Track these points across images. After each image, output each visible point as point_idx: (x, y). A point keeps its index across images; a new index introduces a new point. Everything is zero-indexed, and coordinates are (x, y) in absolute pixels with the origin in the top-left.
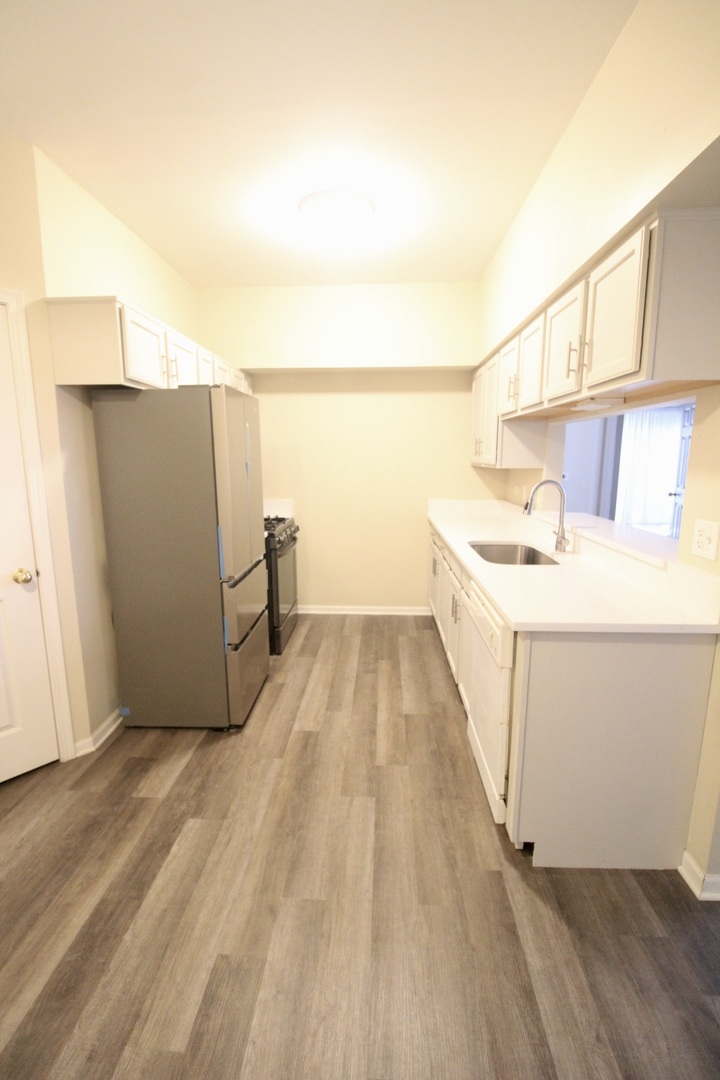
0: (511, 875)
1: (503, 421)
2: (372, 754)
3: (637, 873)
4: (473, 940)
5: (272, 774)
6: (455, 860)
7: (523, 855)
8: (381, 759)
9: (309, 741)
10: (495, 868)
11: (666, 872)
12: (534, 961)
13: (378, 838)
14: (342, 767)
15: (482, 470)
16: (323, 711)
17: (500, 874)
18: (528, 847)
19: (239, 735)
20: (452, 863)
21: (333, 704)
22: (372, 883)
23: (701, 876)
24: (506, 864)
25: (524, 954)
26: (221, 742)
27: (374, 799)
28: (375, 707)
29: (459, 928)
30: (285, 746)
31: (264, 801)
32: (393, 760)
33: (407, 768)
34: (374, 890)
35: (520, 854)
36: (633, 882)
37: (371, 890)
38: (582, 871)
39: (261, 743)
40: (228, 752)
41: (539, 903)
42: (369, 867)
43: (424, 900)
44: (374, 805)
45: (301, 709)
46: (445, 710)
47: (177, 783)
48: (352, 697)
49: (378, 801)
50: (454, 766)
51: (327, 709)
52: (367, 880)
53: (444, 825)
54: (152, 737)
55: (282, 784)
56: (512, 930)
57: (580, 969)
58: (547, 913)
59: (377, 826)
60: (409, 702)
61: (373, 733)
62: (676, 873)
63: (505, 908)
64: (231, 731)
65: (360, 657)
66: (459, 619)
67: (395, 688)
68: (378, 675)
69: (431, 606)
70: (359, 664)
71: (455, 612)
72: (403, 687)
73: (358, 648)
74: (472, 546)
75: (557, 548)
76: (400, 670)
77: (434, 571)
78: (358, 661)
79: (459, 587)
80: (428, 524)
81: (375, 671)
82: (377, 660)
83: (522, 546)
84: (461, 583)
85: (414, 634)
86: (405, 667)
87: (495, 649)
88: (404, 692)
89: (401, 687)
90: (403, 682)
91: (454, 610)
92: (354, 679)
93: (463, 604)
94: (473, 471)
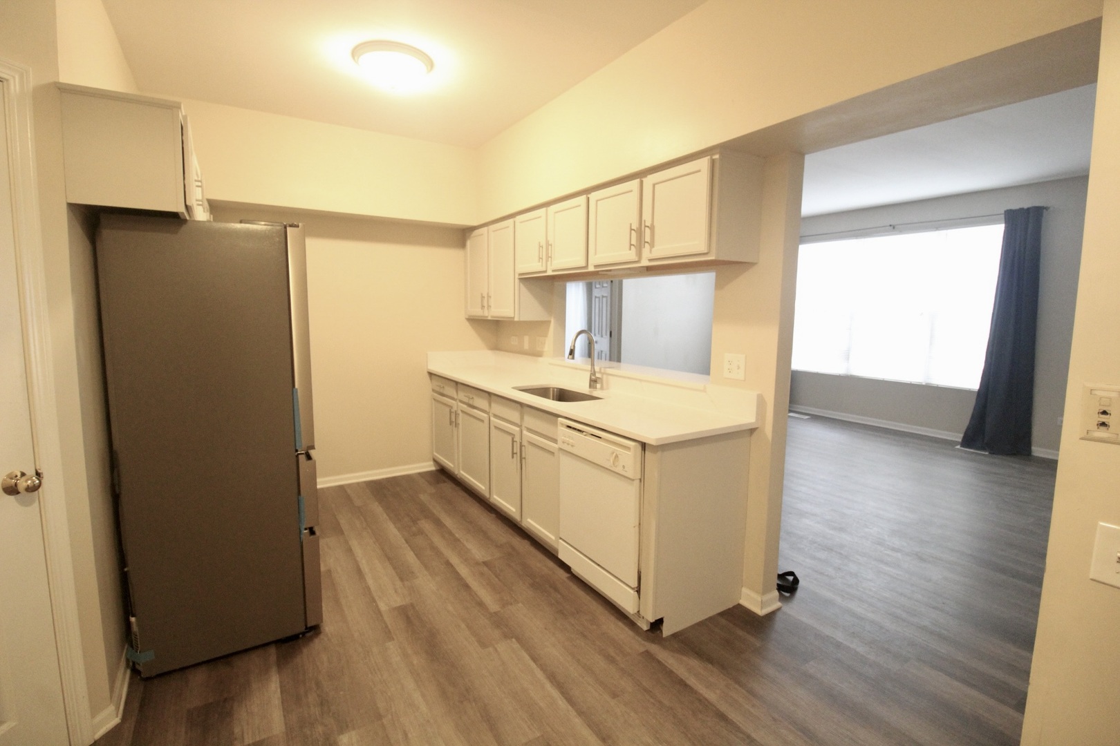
0: (654, 648)
1: (520, 279)
2: (481, 604)
3: (722, 614)
4: (666, 702)
5: (396, 658)
6: (612, 657)
7: (653, 633)
8: (493, 606)
9: (410, 616)
10: (642, 649)
11: (734, 607)
12: (711, 695)
13: (543, 668)
14: (463, 626)
15: (476, 321)
16: (399, 583)
17: (647, 652)
18: (657, 625)
19: (322, 636)
20: (611, 660)
21: (404, 574)
22: (566, 703)
23: (759, 599)
24: (646, 643)
25: (701, 695)
26: (305, 651)
27: (514, 640)
28: (448, 564)
29: (652, 700)
30: (387, 627)
31: (410, 684)
32: (504, 604)
33: (520, 605)
34: (573, 707)
35: (650, 633)
36: (723, 621)
37: (570, 708)
38: (693, 627)
39: (356, 635)
40: (324, 657)
41: (685, 658)
42: (555, 693)
43: (614, 695)
44: (518, 645)
45: (373, 588)
46: (513, 548)
47: (286, 711)
48: (418, 562)
49: (519, 640)
50: (556, 590)
51: (402, 579)
52: (562, 703)
53: (584, 636)
54: (198, 678)
55: (415, 662)
56: (683, 684)
57: (737, 686)
58: (694, 663)
59: (534, 659)
60: (478, 552)
61: (467, 587)
62: (739, 606)
63: (670, 673)
64: (308, 635)
65: (394, 523)
66: (525, 458)
67: (454, 542)
68: (427, 536)
69: (438, 460)
70: (399, 530)
71: (516, 453)
72: (461, 540)
73: (385, 515)
74: (520, 390)
75: (590, 386)
76: (445, 525)
77: (451, 423)
78: (396, 527)
79: (518, 429)
80: (427, 376)
81: (421, 532)
82: (415, 521)
83: (554, 388)
84: (521, 426)
85: (432, 490)
86: (448, 521)
87: (624, 467)
88: (465, 543)
89: (459, 540)
90: (457, 536)
91: (515, 451)
92: (407, 545)
93: (530, 443)
94: (467, 324)
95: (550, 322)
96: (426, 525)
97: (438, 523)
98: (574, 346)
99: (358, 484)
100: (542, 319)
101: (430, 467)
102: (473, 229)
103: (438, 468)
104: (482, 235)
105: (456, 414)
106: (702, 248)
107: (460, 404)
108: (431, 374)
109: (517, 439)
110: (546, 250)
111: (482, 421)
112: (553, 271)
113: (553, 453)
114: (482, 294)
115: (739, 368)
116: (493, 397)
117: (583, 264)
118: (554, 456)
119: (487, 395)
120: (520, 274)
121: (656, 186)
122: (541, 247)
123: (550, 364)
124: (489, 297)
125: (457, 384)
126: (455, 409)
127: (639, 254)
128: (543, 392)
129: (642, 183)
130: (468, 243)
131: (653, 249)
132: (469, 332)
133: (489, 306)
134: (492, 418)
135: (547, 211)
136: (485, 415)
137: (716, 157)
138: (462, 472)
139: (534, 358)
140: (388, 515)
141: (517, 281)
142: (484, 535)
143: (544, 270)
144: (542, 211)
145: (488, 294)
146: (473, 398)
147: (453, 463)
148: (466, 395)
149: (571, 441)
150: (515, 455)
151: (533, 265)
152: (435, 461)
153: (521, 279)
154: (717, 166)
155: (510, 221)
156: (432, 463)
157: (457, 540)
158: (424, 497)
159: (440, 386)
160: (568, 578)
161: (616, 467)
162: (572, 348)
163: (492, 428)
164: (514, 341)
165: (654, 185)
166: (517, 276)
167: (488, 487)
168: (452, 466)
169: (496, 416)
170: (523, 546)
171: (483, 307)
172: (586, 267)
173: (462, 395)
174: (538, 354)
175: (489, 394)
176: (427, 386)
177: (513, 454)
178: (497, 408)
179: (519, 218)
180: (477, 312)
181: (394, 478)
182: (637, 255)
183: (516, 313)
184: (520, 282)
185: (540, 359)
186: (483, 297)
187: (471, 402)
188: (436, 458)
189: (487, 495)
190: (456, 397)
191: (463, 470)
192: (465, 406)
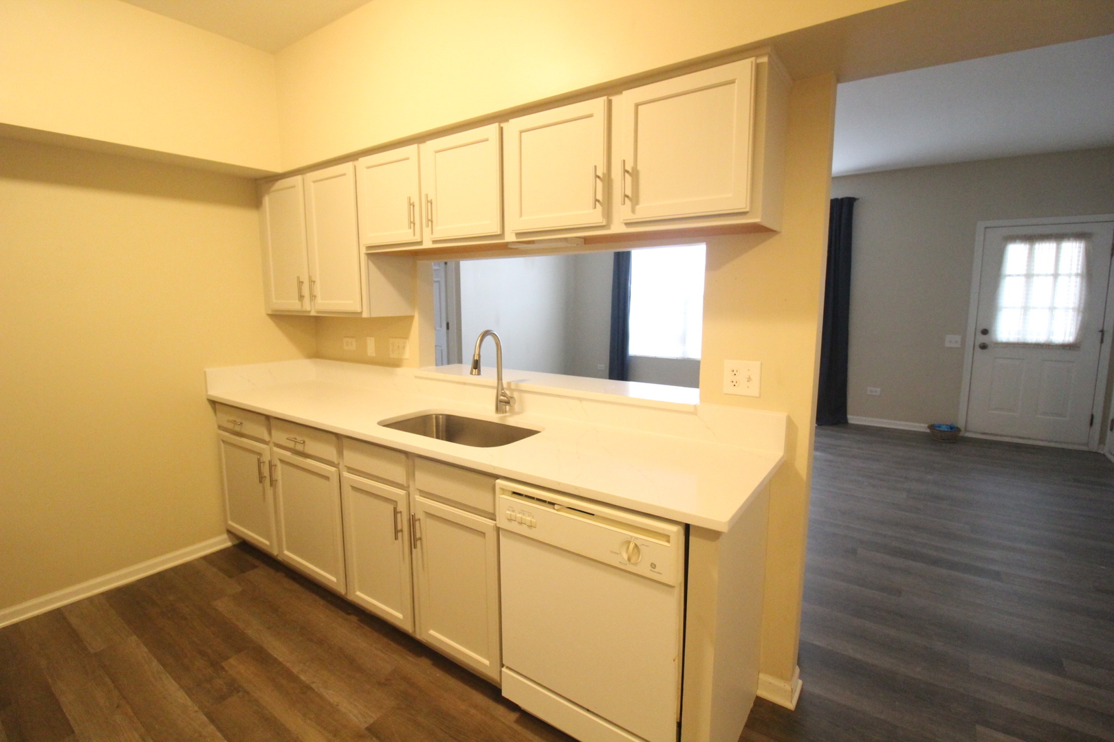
11: (755, 705)
65: (177, 679)
66: (420, 539)
67: (302, 696)
68: (248, 693)
69: (233, 531)
70: (189, 691)
71: (402, 531)
72: (313, 686)
73: (155, 663)
74: (384, 426)
75: (498, 410)
76: (275, 659)
77: (261, 478)
78: (182, 687)
79: (402, 492)
80: (209, 408)
81: (234, 687)
82: (216, 665)
83: (437, 416)
84: (408, 487)
85: (234, 588)
86: (279, 649)
87: (653, 566)
88: (322, 691)
89: (309, 688)
90: (303, 678)
91: (399, 528)
92: (211, 728)
93: (430, 515)
94: (270, 322)
95: (412, 317)
96: (239, 668)
97: (262, 657)
98: (479, 355)
99: (90, 600)
100: (398, 314)
101: (221, 542)
102: (272, 178)
103: (237, 542)
104: (294, 187)
105: (271, 466)
106: (741, 203)
107: (275, 449)
108: (214, 403)
109: (402, 507)
110: (423, 210)
111: (327, 478)
112: (435, 242)
113: (484, 534)
114: (298, 278)
115: (749, 379)
116: (346, 441)
117: (496, 230)
118: (485, 537)
119: (334, 438)
120: (369, 248)
121: (640, 107)
122: (412, 205)
123: (416, 377)
124: (312, 282)
125: (269, 420)
126: (266, 458)
127: (608, 214)
128: (419, 424)
129: (610, 103)
130: (267, 200)
131: (638, 207)
132: (274, 332)
133: (313, 297)
134: (346, 474)
135: (419, 148)
136: (333, 469)
137: (765, 59)
138: (286, 552)
139: (388, 368)
140: (160, 661)
141: (363, 257)
142: (348, 665)
143: (419, 240)
144: (411, 150)
145: (310, 277)
146: (304, 442)
147: (268, 537)
148: (292, 436)
149: (529, 519)
150: (400, 534)
151: (398, 233)
152: (230, 532)
153: (369, 255)
154: (765, 72)
155: (348, 167)
156: (225, 536)
157: (306, 688)
158: (223, 606)
159: (234, 422)
160: (517, 721)
161: (635, 564)
162: (476, 358)
163: (347, 489)
164: (350, 345)
165: (637, 105)
166: (363, 251)
167: (343, 579)
168: (267, 543)
169: (351, 470)
170: (420, 670)
171: (301, 297)
172: (502, 235)
173: (280, 436)
174: (396, 364)
175: (338, 436)
176: (209, 419)
177: (396, 531)
178: (352, 458)
179: (364, 161)
180: (291, 304)
181: (160, 575)
182: (603, 216)
183: (364, 304)
184: (368, 258)
185: (399, 370)
186: (300, 283)
187: (299, 447)
188: (230, 529)
189: (341, 590)
190: (267, 438)
191: (289, 549)
192: (288, 454)
